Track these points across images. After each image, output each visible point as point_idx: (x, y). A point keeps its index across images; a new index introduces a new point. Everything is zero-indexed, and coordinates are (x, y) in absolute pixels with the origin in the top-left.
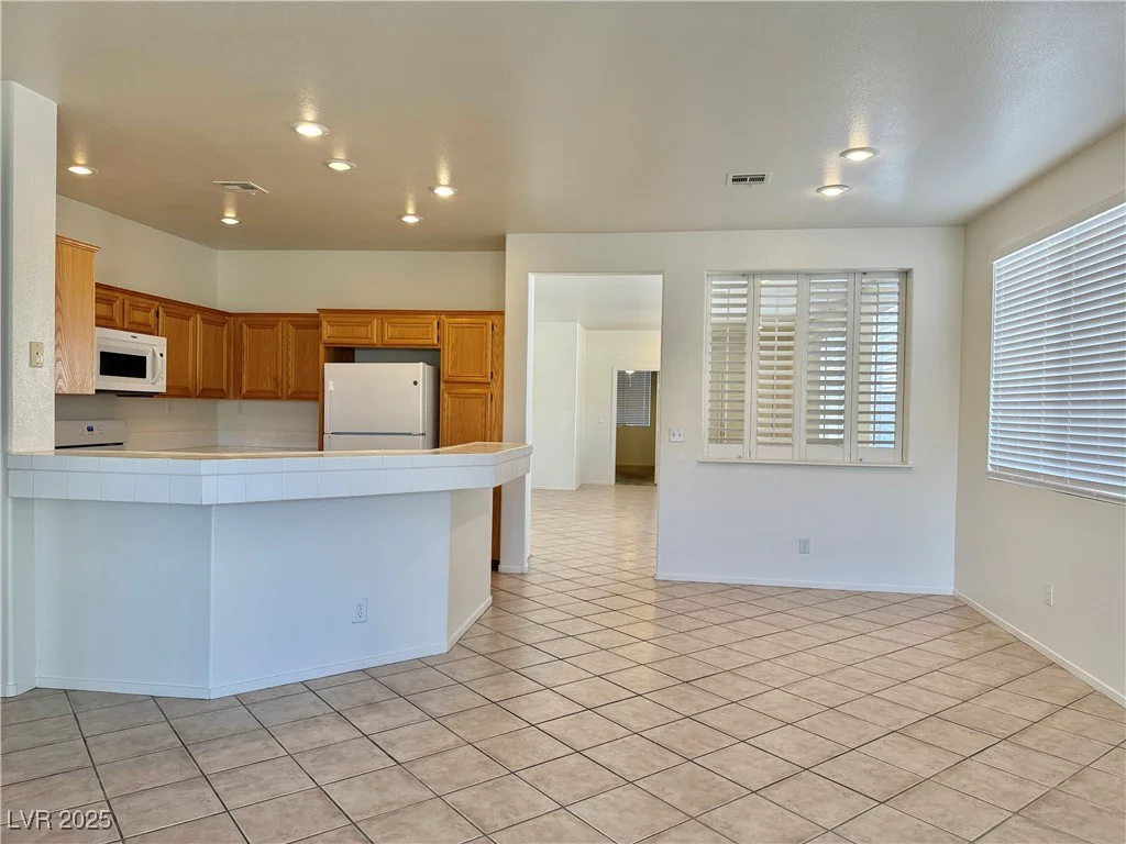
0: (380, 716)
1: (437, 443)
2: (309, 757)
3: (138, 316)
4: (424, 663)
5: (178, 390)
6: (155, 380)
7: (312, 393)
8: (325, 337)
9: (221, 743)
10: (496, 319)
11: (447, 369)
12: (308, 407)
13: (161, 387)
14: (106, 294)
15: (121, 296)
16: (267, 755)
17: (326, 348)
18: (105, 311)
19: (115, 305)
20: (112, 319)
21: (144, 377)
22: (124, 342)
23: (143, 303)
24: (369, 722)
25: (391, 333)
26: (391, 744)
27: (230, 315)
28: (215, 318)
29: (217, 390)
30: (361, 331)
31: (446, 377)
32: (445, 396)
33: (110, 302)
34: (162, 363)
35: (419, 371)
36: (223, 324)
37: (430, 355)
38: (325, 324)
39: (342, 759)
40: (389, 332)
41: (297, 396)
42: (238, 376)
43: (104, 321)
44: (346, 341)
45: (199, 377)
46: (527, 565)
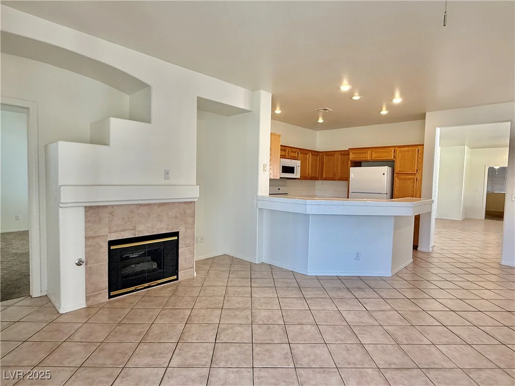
0: (362, 293)
1: (392, 198)
2: (337, 300)
3: (293, 154)
4: (382, 279)
5: (304, 177)
6: (297, 174)
7: (346, 178)
8: (350, 158)
9: (310, 289)
10: (420, 148)
11: (397, 169)
12: (344, 183)
13: (299, 176)
14: (284, 148)
15: (288, 148)
16: (324, 296)
17: (351, 162)
18: (283, 153)
19: (286, 151)
20: (285, 156)
21: (294, 173)
22: (289, 163)
23: (294, 150)
24: (358, 294)
25: (375, 156)
26: (365, 303)
27: (320, 152)
28: (316, 153)
29: (315, 177)
30: (364, 155)
31: (397, 172)
32: (396, 179)
33: (285, 151)
34: (299, 169)
35: (386, 169)
36: (318, 156)
37: (391, 163)
38: (351, 153)
39: (347, 304)
40: (374, 155)
41: (340, 179)
42: (322, 173)
43: (283, 157)
44: (358, 159)
45: (310, 173)
46: (431, 249)
